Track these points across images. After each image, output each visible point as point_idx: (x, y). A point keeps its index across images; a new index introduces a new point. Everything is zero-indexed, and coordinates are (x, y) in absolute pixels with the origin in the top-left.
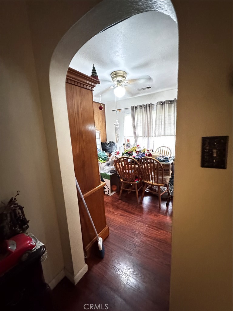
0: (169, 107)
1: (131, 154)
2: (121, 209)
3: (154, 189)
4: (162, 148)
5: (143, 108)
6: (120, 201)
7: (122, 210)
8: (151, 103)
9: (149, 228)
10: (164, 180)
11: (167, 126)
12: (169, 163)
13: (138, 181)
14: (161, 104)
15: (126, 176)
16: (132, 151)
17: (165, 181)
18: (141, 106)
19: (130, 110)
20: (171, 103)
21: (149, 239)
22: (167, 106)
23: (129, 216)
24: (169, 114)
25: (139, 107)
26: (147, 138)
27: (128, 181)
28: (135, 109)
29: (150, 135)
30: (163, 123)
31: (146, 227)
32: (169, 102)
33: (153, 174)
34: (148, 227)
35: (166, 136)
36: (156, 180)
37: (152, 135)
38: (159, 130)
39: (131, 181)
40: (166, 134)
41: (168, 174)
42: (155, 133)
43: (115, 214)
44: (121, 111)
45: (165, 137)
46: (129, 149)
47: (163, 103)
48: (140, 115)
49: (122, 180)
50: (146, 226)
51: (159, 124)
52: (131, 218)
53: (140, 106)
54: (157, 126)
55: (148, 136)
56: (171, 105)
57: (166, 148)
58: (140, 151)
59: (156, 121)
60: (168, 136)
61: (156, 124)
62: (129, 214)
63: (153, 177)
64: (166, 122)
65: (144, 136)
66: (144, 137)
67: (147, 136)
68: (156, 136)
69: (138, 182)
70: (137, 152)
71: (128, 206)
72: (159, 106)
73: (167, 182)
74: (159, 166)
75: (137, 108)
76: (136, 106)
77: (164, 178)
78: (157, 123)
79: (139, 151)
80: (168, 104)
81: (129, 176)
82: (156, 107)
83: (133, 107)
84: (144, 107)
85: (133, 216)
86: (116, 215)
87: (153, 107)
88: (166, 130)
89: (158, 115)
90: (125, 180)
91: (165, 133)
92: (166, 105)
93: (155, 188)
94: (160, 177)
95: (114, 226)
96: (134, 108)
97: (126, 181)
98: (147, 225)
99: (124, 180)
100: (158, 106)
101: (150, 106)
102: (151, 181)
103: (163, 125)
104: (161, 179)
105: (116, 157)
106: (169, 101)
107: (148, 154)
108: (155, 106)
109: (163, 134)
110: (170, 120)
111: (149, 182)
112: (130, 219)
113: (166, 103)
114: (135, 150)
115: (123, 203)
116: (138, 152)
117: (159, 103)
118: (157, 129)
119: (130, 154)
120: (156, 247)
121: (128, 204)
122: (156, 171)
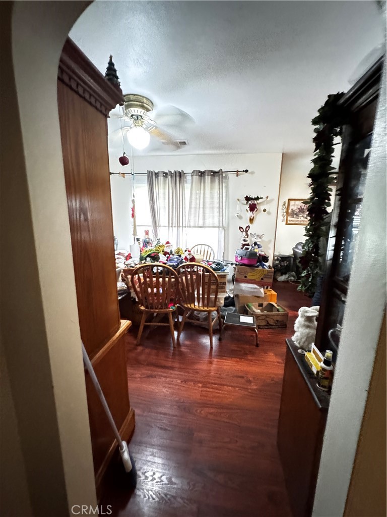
0: (212, 181)
1: (157, 258)
2: (145, 364)
3: (197, 316)
4: (200, 246)
5: (169, 177)
6: (140, 349)
7: (148, 365)
8: (183, 171)
9: (205, 389)
10: (217, 300)
11: (208, 211)
12: (226, 271)
13: (174, 306)
14: (200, 174)
15: (153, 300)
16: (158, 253)
17: (219, 302)
18: (166, 174)
19: (146, 178)
20: (214, 176)
21: (212, 410)
22: (208, 178)
23: (165, 374)
24: (211, 193)
25: (161, 175)
26: (175, 229)
27: (156, 309)
28: (154, 177)
29: (181, 225)
30: (201, 206)
31: (200, 389)
32: (212, 174)
33: (201, 292)
34: (202, 387)
35: (206, 227)
36: (206, 302)
37: (184, 225)
38: (195, 217)
39: (162, 309)
40: (207, 224)
41: (224, 290)
42: (189, 221)
43: (137, 376)
44: (125, 176)
45: (204, 228)
46: (151, 248)
47: (202, 174)
48: (164, 189)
49: (143, 308)
50: (199, 387)
51: (196, 208)
52: (169, 377)
53: (164, 173)
54: (193, 210)
55: (178, 226)
56: (214, 178)
57: (207, 247)
58: (171, 252)
59: (191, 202)
60: (209, 227)
61: (190, 207)
62: (164, 370)
63: (201, 296)
64: (207, 205)
65: (171, 225)
66: (171, 228)
67: (175, 227)
68: (190, 227)
69: (174, 308)
70: (165, 253)
71: (157, 355)
72: (196, 178)
73: (221, 303)
74: (213, 278)
75: (158, 176)
76: (156, 172)
77: (218, 296)
78: (193, 206)
79: (169, 251)
80: (210, 177)
81: (158, 299)
82: (191, 178)
83: (152, 172)
84: (172, 177)
85: (172, 372)
86: (139, 379)
87: (186, 178)
88: (207, 217)
89: (194, 192)
90: (149, 306)
91: (204, 222)
92: (206, 177)
93: (197, 313)
94: (212, 296)
95: (140, 403)
96: (152, 176)
97: (152, 308)
98: (200, 385)
99: (147, 307)
100: (194, 177)
101: (181, 175)
102: (196, 304)
103: (201, 210)
104: (214, 299)
105: (126, 263)
106: (212, 172)
107: (189, 257)
108: (189, 177)
109: (201, 224)
110: (212, 203)
111: (192, 306)
112: (168, 379)
113: (206, 174)
114: (163, 251)
115: (147, 350)
116: (168, 253)
117: (195, 172)
118: (193, 215)
119: (155, 258)
120: (226, 420)
121: (156, 351)
122: (206, 286)
